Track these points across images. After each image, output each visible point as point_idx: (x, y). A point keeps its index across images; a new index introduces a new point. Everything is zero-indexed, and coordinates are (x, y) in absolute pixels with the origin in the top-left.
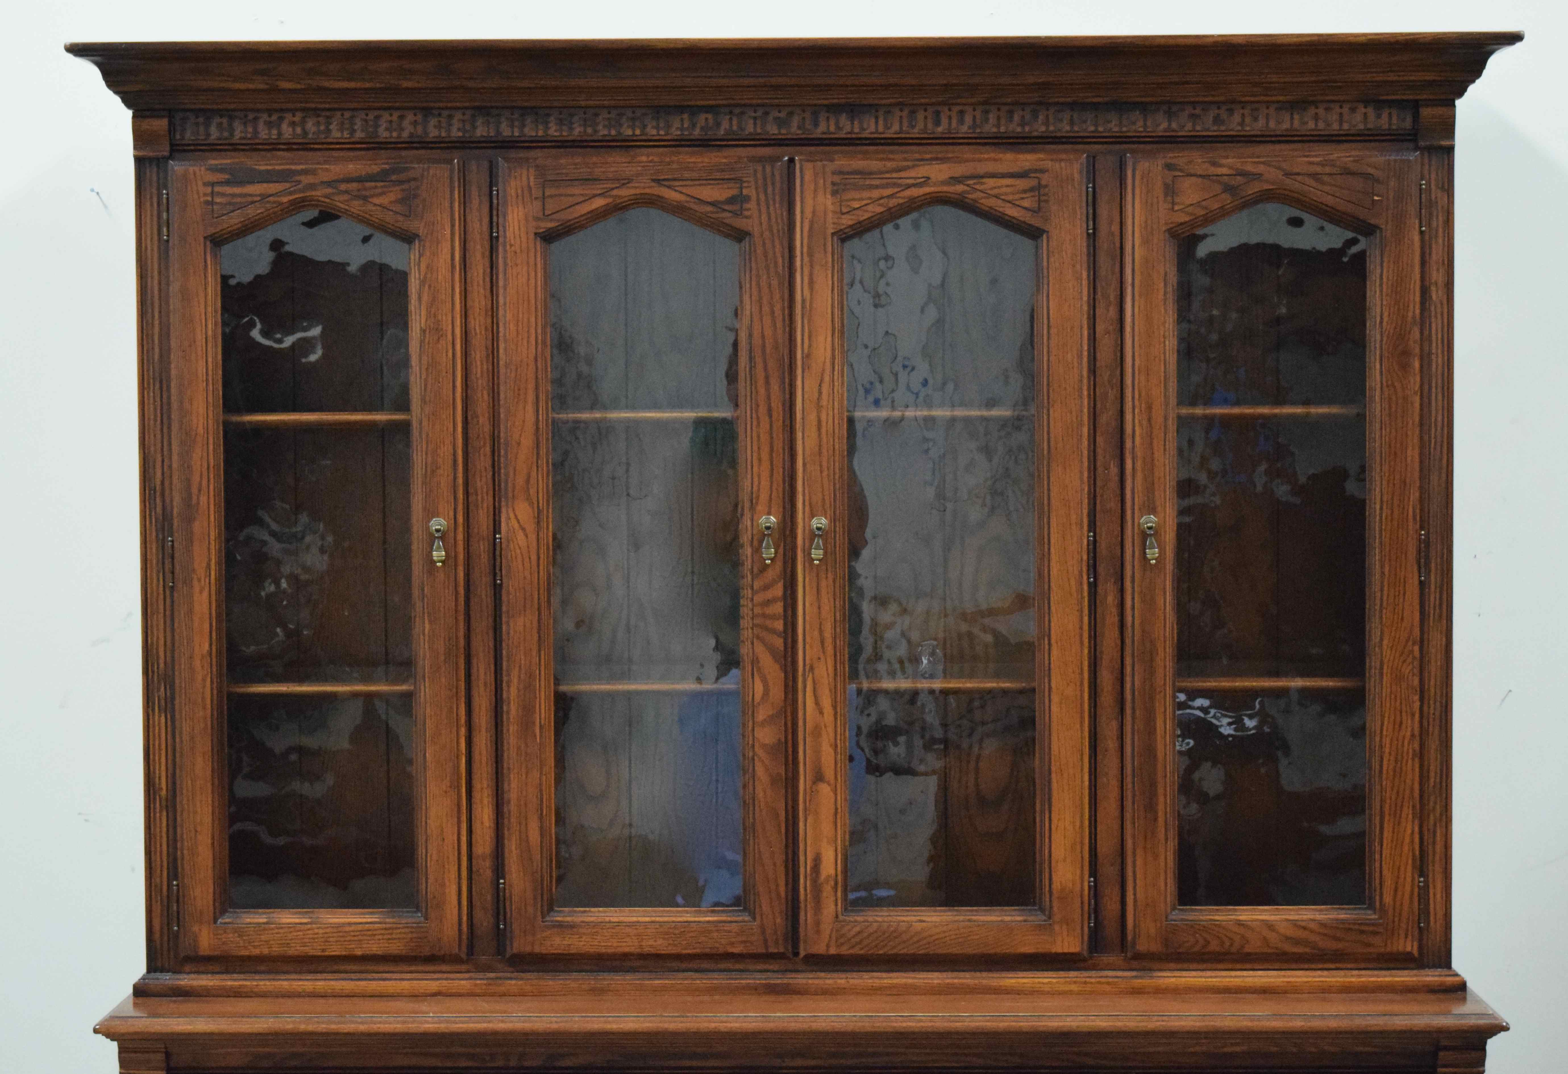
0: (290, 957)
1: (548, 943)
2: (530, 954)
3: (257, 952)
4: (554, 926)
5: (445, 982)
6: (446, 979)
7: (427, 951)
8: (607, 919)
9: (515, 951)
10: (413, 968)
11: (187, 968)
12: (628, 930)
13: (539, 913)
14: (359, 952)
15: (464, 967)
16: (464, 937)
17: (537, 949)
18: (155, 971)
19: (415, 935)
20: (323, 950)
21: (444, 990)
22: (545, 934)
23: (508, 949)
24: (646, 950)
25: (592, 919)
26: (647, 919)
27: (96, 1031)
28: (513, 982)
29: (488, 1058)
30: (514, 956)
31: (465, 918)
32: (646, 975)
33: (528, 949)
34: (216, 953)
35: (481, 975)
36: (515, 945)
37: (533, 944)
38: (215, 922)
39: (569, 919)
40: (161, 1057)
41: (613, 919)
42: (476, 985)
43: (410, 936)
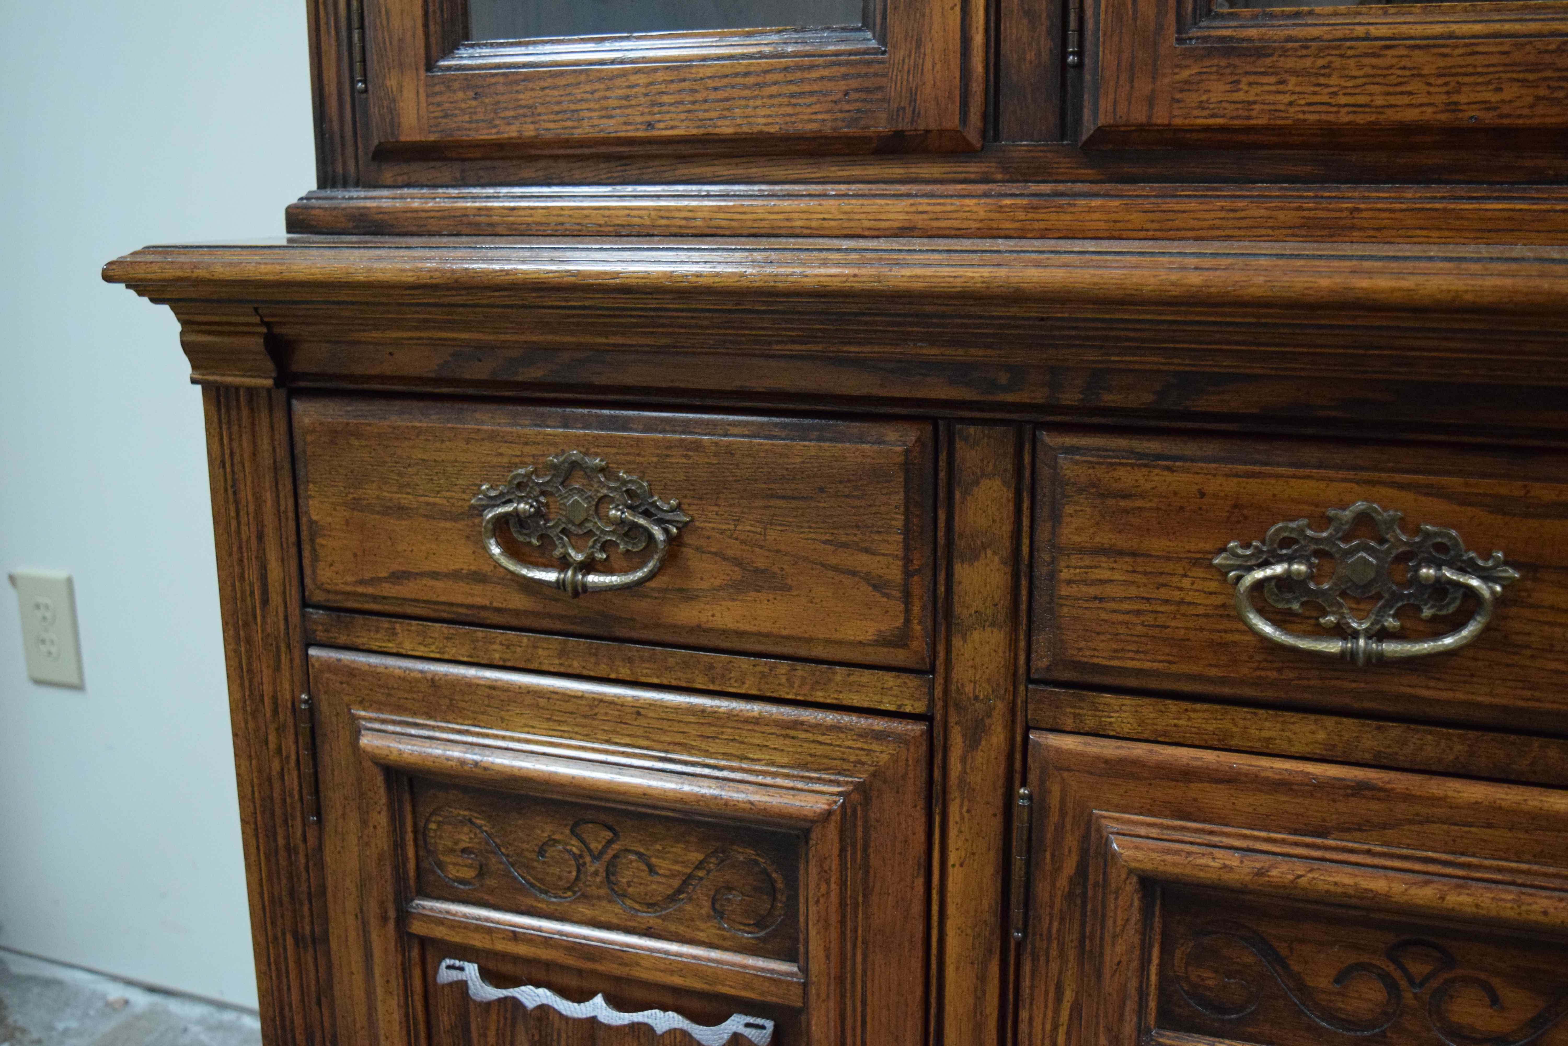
0: (582, 143)
1: (1192, 98)
2: (1141, 128)
3: (511, 132)
4: (1210, 53)
5: (924, 204)
6: (932, 195)
7: (881, 125)
8: (1360, 31)
9: (1102, 121)
10: (856, 171)
11: (388, 176)
12: (1419, 57)
13: (1172, 17)
14: (726, 129)
15: (973, 169)
16: (977, 87)
17: (1161, 117)
18: (334, 186)
19: (854, 83)
20: (650, 125)
21: (920, 221)
22: (1185, 74)
23: (1087, 114)
24: (1470, 114)
25: (1315, 32)
26: (1478, 28)
27: (108, 276)
28: (1096, 202)
29: (1003, 378)
30: (1102, 134)
31: (978, 39)
32: (1461, 190)
33: (1139, 116)
34: (432, 138)
35: (1015, 188)
36: (1105, 105)
37: (1151, 101)
38: (430, 66)
39: (1252, 32)
40: (256, 343)
41: (1373, 31)
42: (1000, 209)
43: (843, 85)
